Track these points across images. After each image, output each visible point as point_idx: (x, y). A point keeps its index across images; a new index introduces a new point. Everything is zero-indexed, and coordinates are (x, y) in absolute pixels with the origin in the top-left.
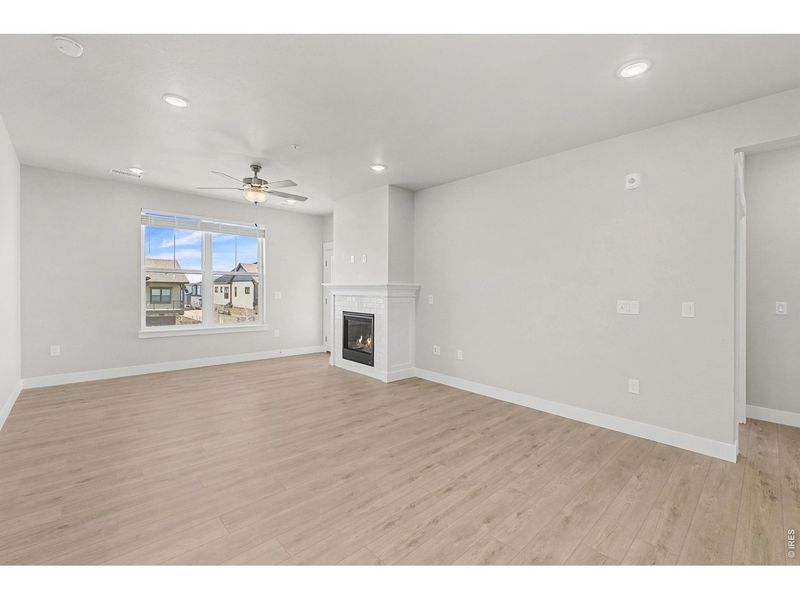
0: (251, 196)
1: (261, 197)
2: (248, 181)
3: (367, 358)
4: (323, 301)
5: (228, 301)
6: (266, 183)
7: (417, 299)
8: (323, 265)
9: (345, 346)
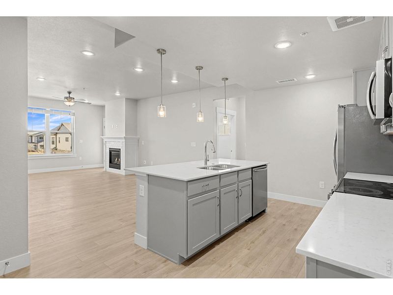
0: (68, 103)
1: (72, 104)
2: (66, 98)
3: (118, 167)
4: (103, 143)
5: (54, 146)
6: (74, 99)
7: (138, 142)
8: (103, 127)
9: (110, 162)
